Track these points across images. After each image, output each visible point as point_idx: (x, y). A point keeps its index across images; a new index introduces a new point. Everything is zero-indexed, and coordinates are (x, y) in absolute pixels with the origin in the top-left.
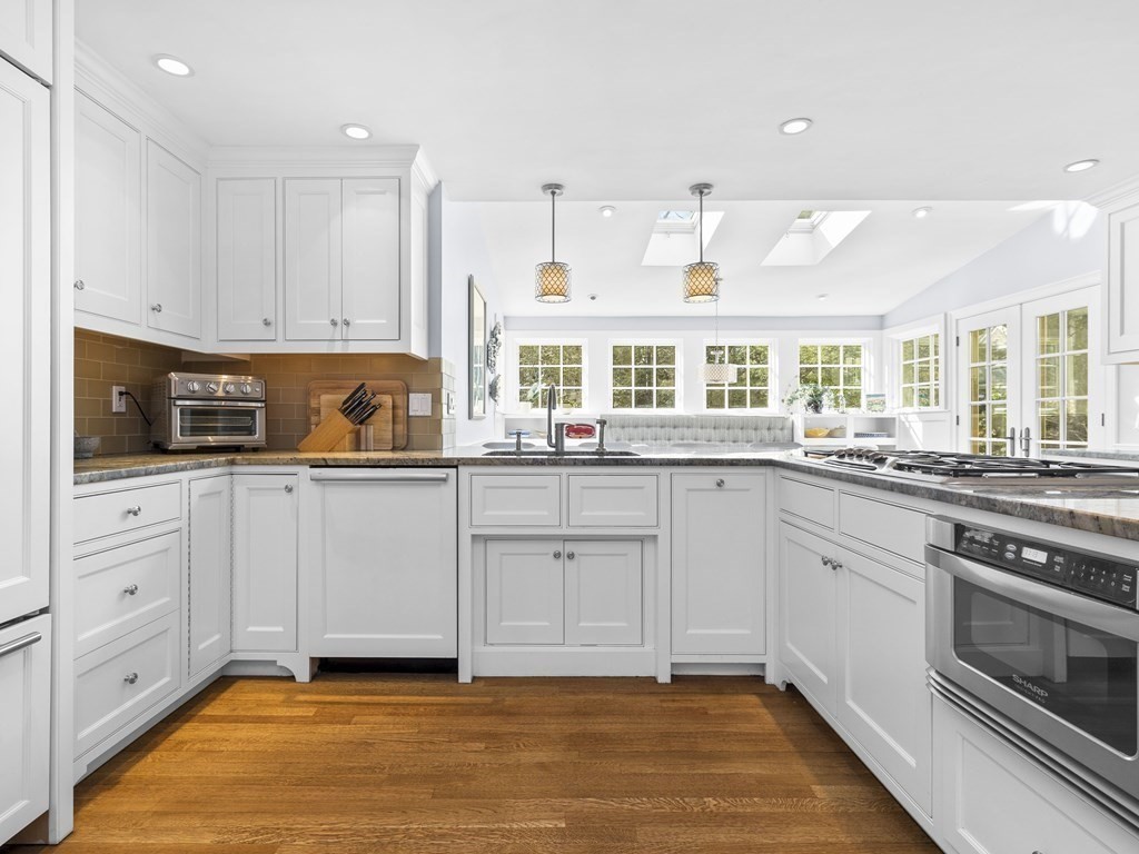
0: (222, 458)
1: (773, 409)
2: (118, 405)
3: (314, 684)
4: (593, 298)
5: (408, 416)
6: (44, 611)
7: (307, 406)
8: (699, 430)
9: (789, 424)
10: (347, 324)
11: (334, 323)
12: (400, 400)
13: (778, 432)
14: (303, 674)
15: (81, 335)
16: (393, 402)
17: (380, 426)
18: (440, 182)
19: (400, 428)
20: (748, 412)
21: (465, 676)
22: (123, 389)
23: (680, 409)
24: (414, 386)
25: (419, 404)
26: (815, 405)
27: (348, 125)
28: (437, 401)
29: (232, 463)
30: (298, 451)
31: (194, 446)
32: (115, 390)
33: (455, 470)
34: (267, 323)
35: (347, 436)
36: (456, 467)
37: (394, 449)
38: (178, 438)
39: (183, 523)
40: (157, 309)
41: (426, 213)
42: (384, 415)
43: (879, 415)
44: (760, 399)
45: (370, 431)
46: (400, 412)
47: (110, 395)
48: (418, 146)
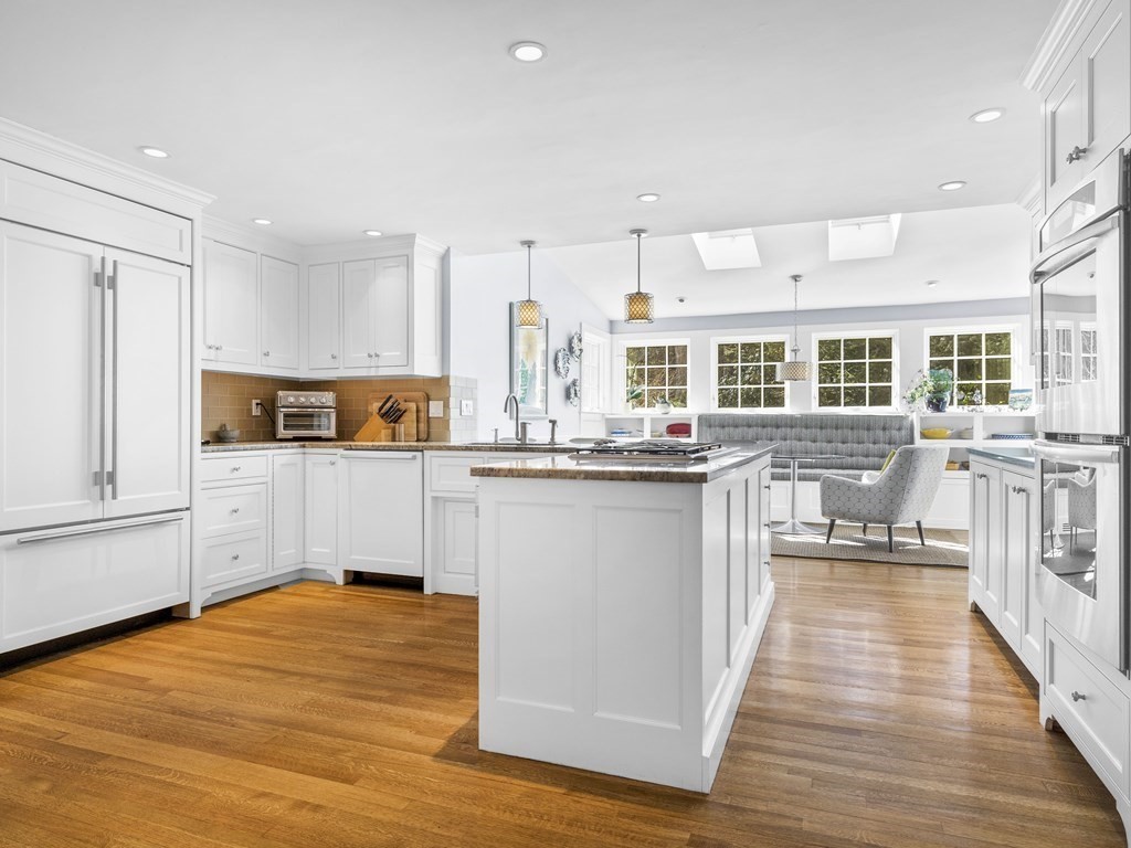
0: (296, 444)
1: (895, 408)
2: (256, 411)
3: (348, 587)
4: (682, 301)
5: (429, 418)
6: (187, 509)
7: (367, 411)
8: (804, 430)
9: (906, 424)
10: (377, 356)
11: (370, 356)
12: (422, 406)
13: (894, 432)
14: (340, 580)
15: (205, 373)
16: (417, 407)
17: (407, 426)
18: (448, 250)
19: (423, 426)
20: (866, 410)
21: (428, 590)
22: (259, 401)
23: (788, 409)
24: (432, 397)
25: (435, 409)
26: (937, 404)
27: (366, 231)
28: (446, 406)
29: (304, 446)
30: (354, 441)
31: (291, 437)
32: (254, 402)
33: (420, 453)
34: (334, 357)
35: (383, 431)
36: (422, 451)
37: (418, 440)
38: (282, 432)
39: (269, 479)
40: (267, 354)
41: (439, 273)
42: (410, 417)
43: (1025, 413)
44: (882, 397)
45: (401, 428)
46: (422, 415)
47: (251, 405)
48: (415, 235)
